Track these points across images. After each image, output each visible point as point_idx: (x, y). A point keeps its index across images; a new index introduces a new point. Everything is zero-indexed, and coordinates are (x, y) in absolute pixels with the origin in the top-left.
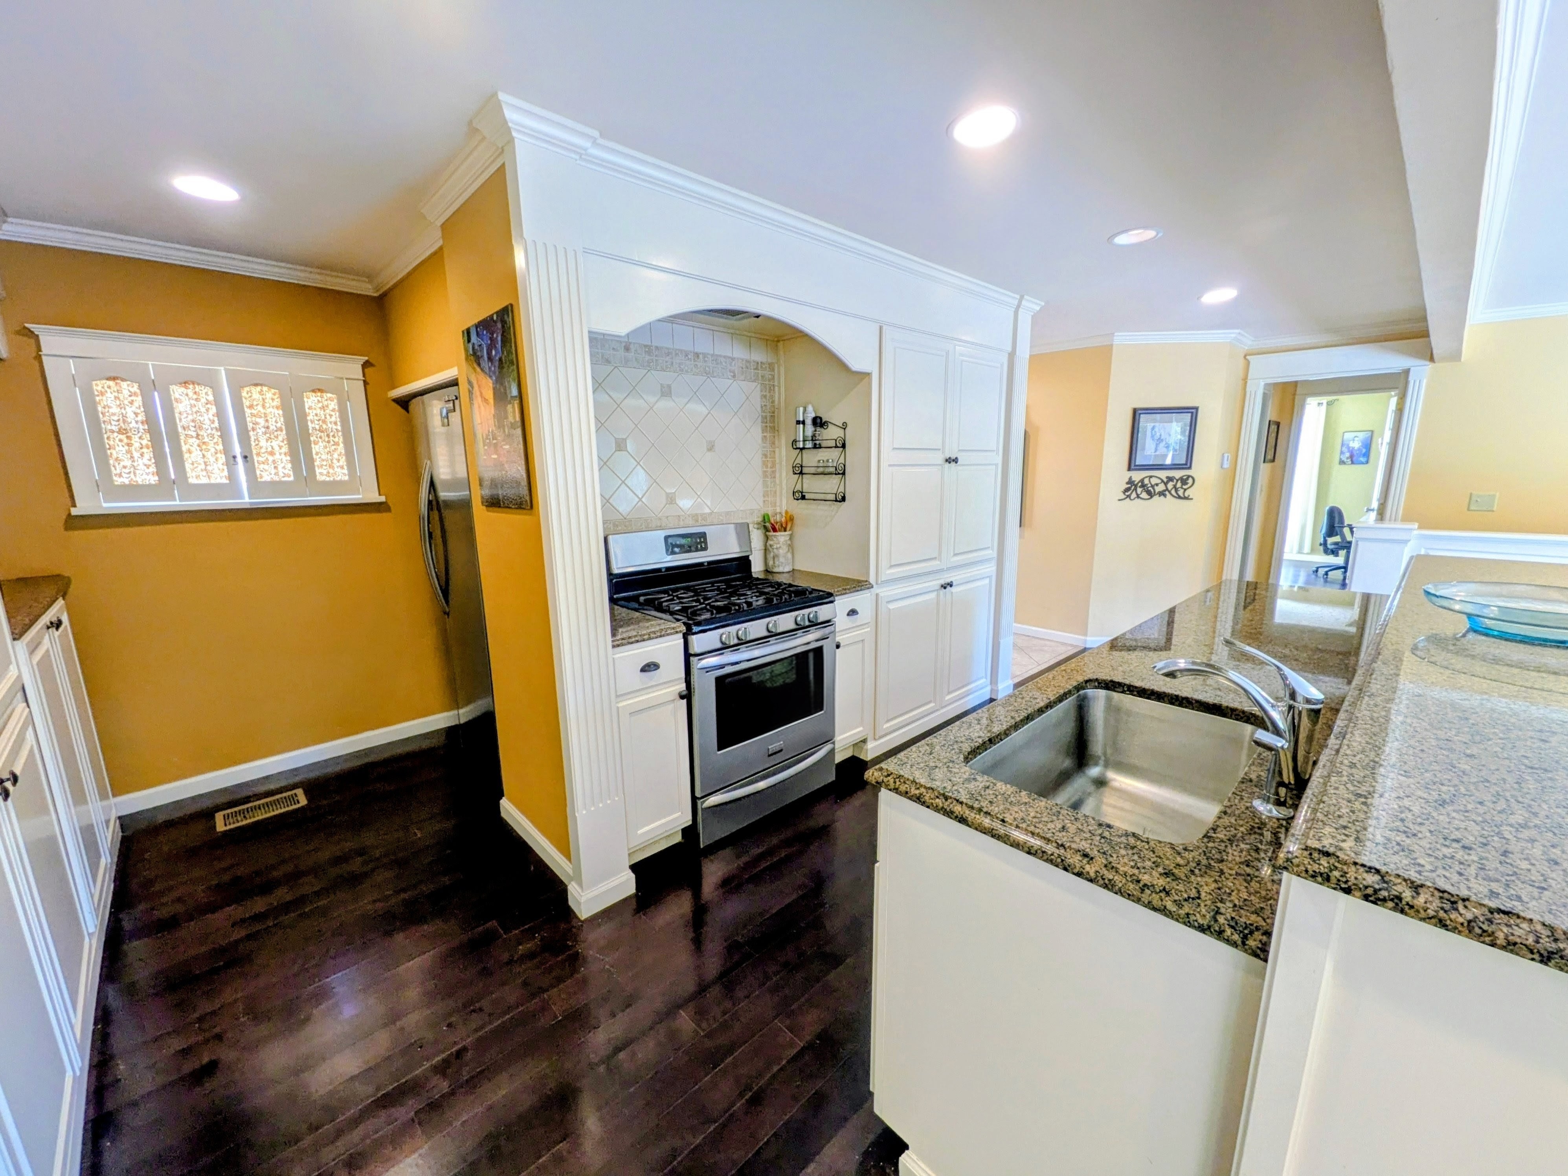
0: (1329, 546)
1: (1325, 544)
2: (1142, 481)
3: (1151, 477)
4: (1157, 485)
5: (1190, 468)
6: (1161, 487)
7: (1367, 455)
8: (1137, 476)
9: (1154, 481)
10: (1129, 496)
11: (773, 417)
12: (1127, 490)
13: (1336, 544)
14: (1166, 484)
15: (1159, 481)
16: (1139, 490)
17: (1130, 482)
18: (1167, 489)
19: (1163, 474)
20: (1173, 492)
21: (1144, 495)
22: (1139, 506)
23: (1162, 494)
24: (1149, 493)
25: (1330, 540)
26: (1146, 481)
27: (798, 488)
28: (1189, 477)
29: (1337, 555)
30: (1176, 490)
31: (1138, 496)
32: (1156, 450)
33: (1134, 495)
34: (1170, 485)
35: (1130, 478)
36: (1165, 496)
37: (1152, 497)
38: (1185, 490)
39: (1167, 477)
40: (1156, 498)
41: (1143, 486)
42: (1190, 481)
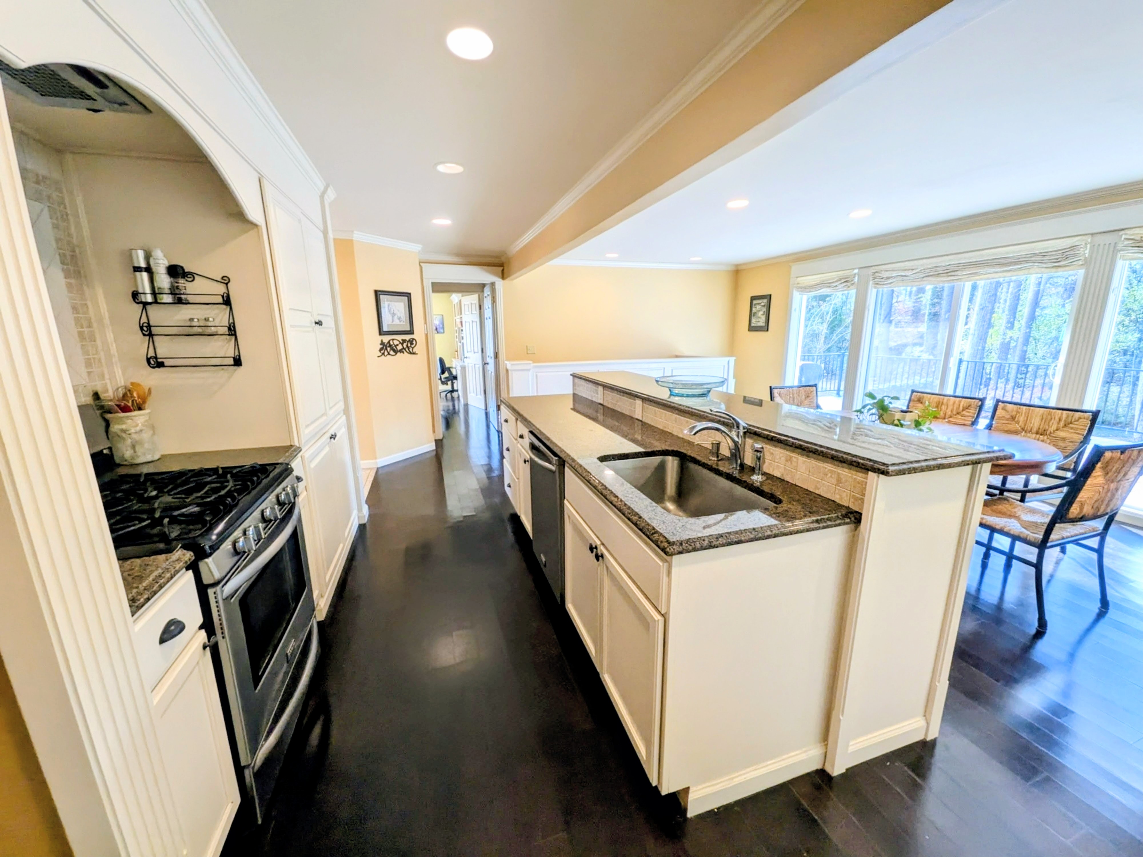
0: (443, 380)
1: (441, 379)
2: (389, 342)
3: (393, 340)
4: (398, 345)
5: (413, 333)
6: (400, 347)
7: (443, 328)
8: (386, 339)
9: (396, 342)
10: (383, 354)
11: (73, 257)
12: (381, 350)
13: (446, 378)
14: (402, 344)
15: (398, 343)
16: (389, 349)
17: (382, 343)
18: (404, 348)
19: (400, 338)
20: (407, 350)
21: (392, 353)
22: (390, 360)
23: (401, 351)
24: (394, 351)
25: (443, 376)
26: (391, 343)
27: (151, 354)
28: (413, 339)
29: (447, 384)
30: (409, 349)
31: (389, 354)
32: (393, 321)
33: (386, 353)
34: (405, 345)
35: (382, 341)
36: (403, 352)
37: (396, 354)
38: (413, 348)
39: (402, 340)
40: (399, 354)
41: (390, 346)
42: (414, 342)
